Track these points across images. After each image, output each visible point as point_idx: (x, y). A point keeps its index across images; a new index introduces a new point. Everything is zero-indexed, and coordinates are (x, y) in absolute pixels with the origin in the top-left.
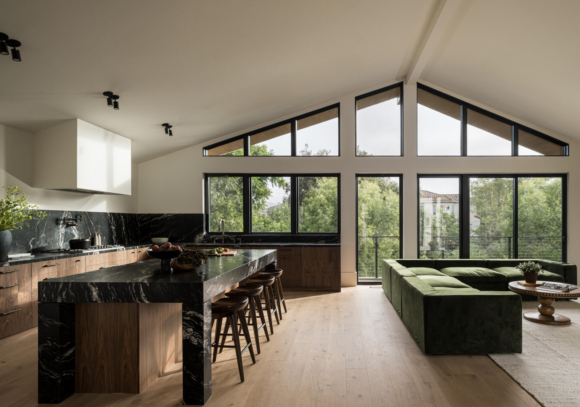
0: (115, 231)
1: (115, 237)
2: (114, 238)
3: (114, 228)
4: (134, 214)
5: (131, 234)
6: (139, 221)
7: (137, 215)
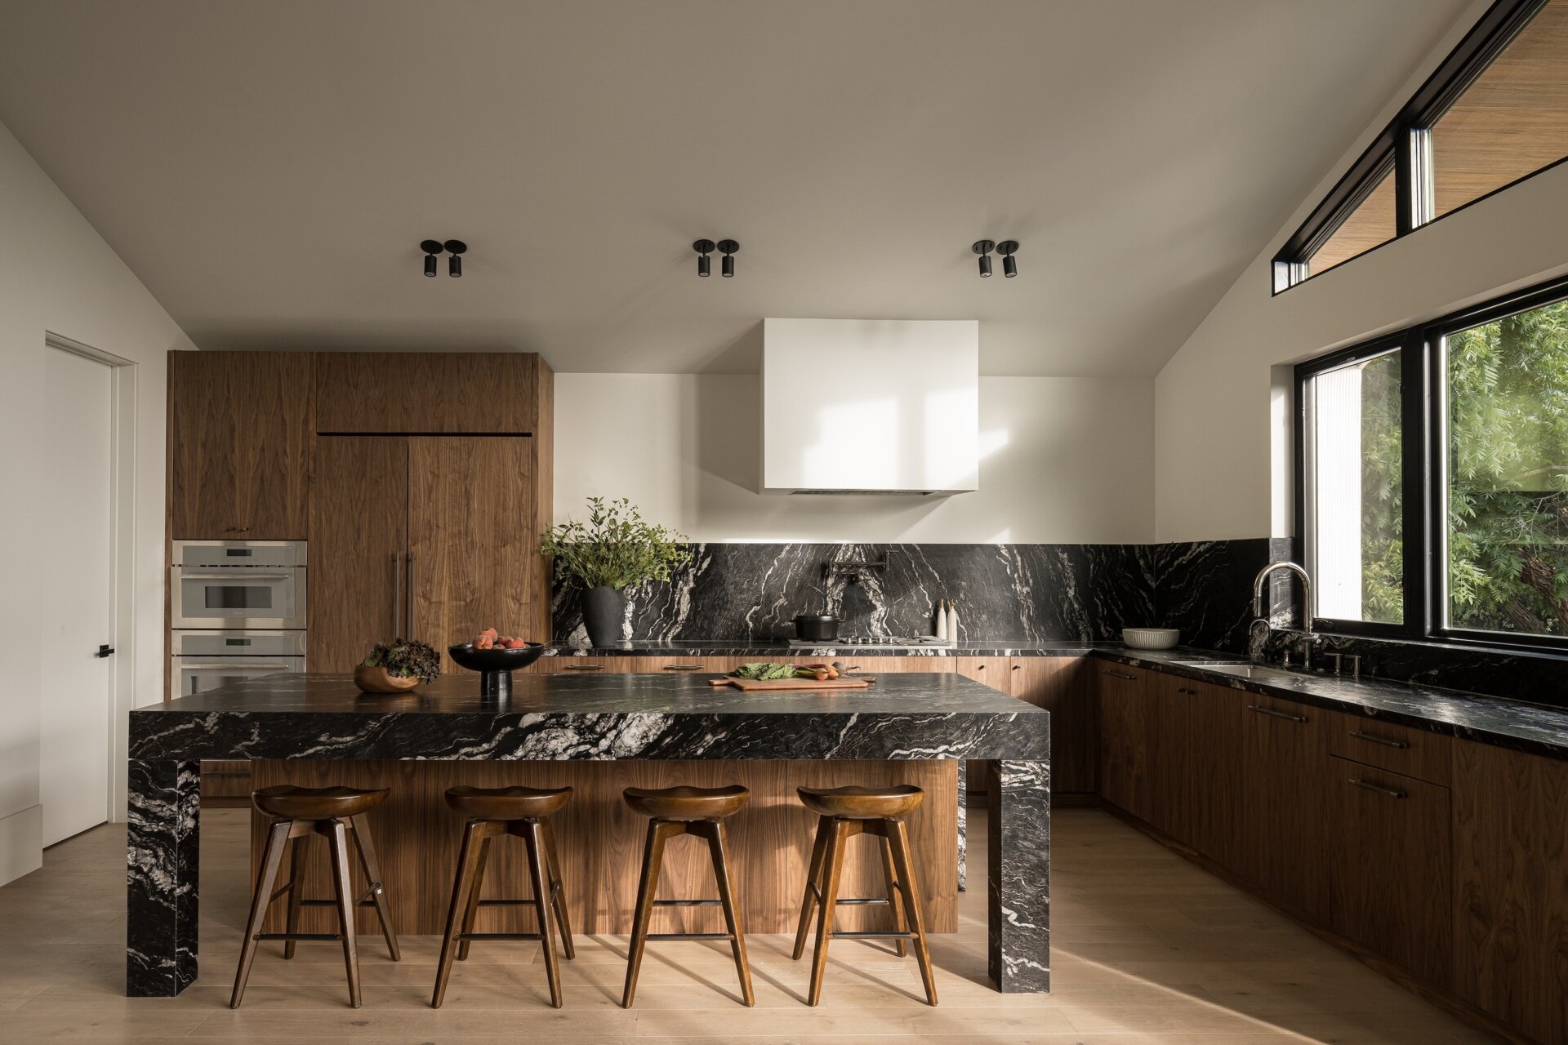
0: (1030, 601)
1: (1029, 618)
2: (1024, 619)
3: (1026, 589)
4: (1124, 546)
5: (1110, 611)
6: (1149, 567)
7: (1142, 548)
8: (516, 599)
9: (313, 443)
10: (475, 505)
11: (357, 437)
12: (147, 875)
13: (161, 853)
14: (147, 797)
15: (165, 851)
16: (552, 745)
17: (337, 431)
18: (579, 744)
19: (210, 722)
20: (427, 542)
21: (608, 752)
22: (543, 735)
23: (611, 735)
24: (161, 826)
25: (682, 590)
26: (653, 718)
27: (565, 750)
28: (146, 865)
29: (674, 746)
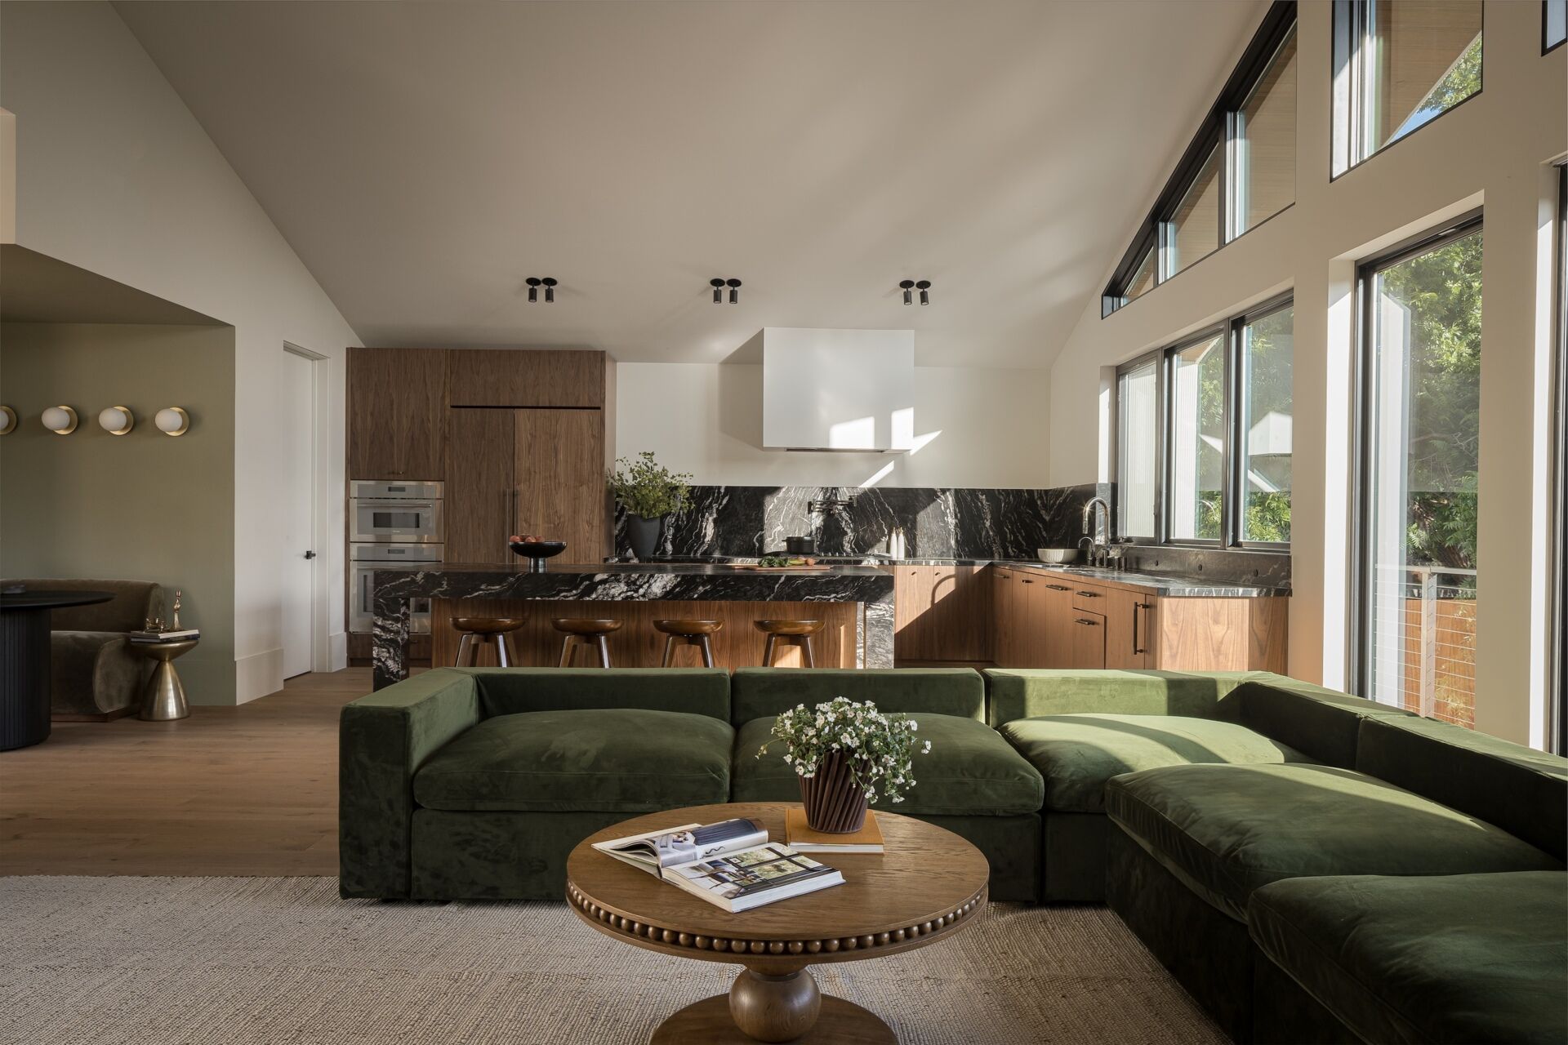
0: (957, 529)
3: (955, 520)
4: (1027, 490)
5: (1016, 537)
6: (1045, 506)
7: (1040, 492)
8: (590, 523)
9: (448, 413)
10: (561, 457)
11: (479, 409)
12: (384, 663)
13: (392, 650)
14: (384, 619)
15: (394, 650)
16: (612, 591)
17: (465, 405)
18: (627, 591)
19: (420, 577)
20: (528, 483)
21: (643, 596)
22: (607, 586)
23: (646, 586)
24: (391, 636)
25: (708, 519)
26: (669, 577)
27: (620, 594)
28: (383, 657)
29: (681, 593)
